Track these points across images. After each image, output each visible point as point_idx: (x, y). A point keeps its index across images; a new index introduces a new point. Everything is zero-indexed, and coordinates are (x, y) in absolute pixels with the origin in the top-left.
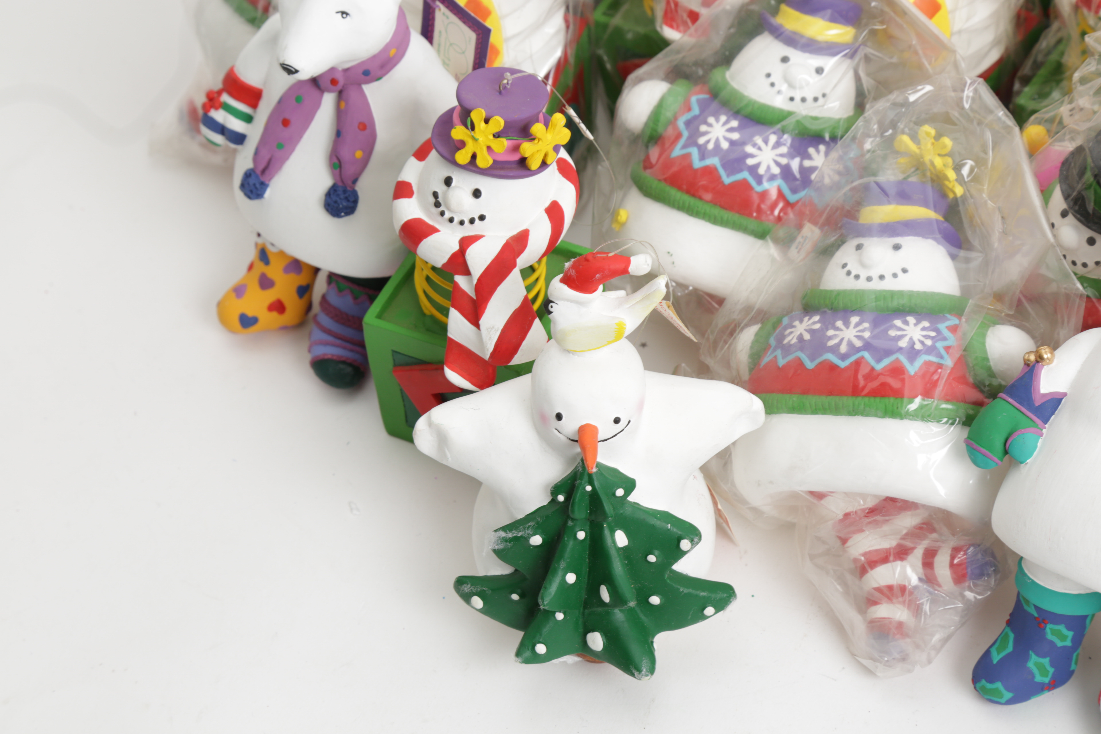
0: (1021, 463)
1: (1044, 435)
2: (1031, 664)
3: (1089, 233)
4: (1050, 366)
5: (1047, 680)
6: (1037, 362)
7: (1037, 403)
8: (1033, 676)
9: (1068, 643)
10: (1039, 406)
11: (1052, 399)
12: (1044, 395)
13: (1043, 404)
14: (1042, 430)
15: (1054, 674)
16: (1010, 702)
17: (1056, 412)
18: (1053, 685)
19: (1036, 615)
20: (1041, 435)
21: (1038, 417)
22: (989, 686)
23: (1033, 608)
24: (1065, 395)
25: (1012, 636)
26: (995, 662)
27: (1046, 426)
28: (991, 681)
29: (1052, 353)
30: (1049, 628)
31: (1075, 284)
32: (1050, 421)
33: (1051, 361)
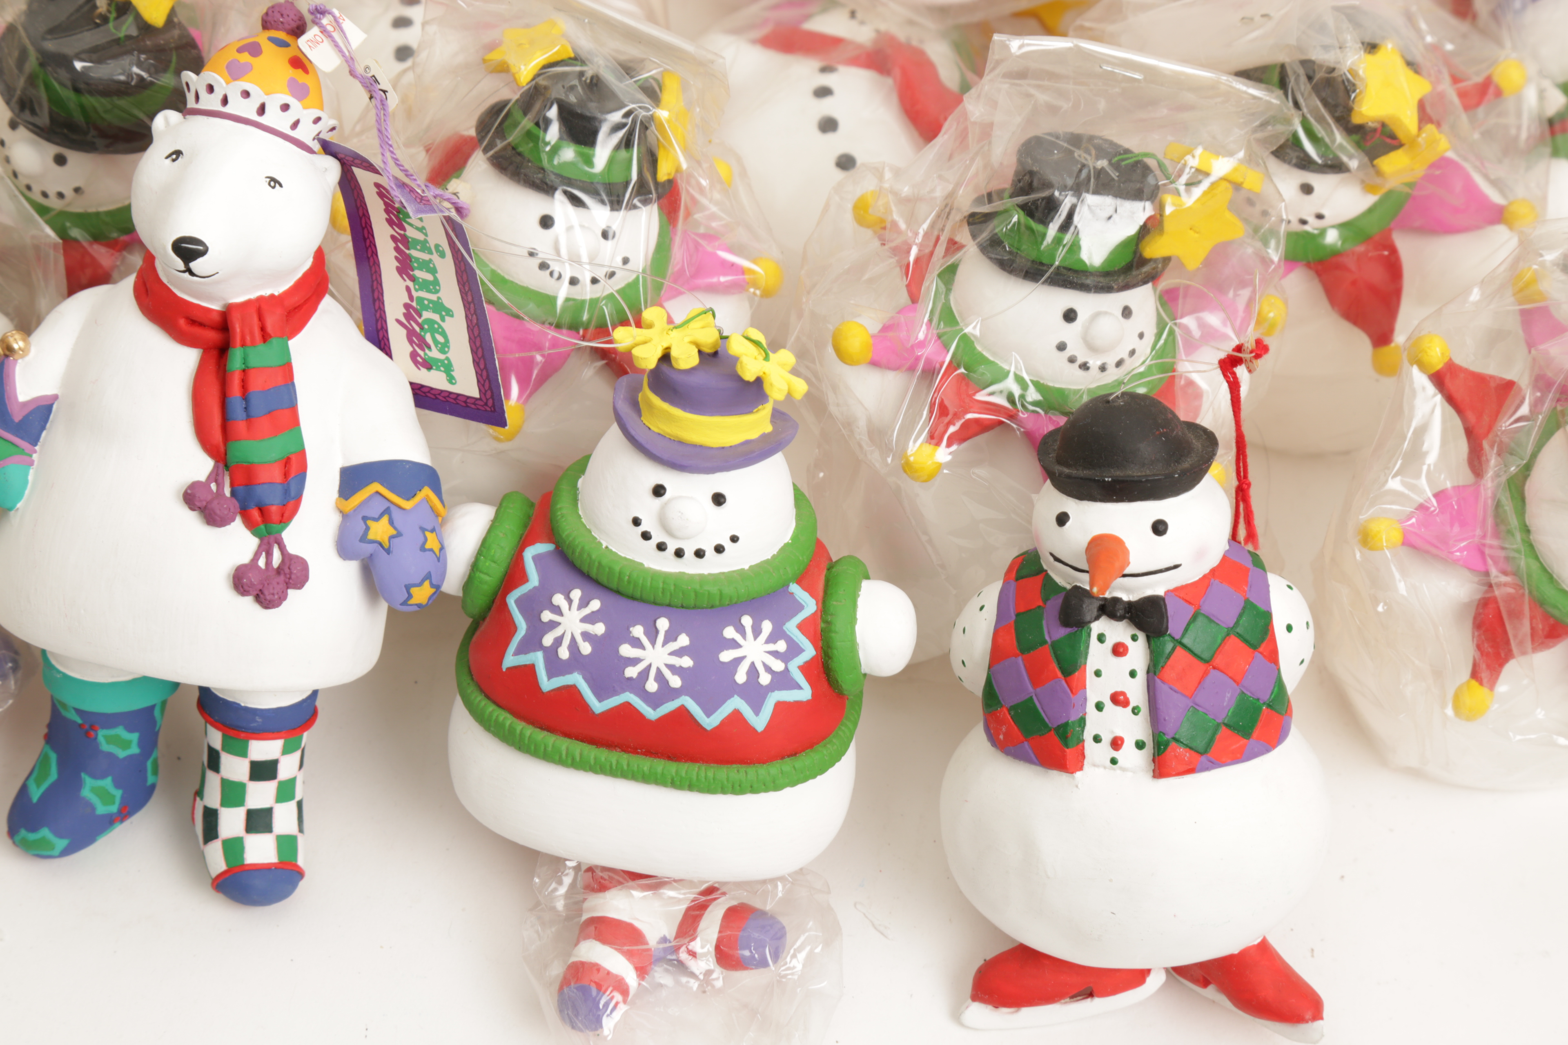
0: (10, 510)
1: (36, 463)
2: (86, 793)
3: (53, 150)
4: (27, 359)
5: (114, 809)
6: (7, 356)
7: (17, 417)
8: (93, 809)
9: (135, 750)
10: (21, 421)
11: (38, 408)
12: (25, 404)
13: (26, 417)
14: (31, 456)
15: (123, 798)
16: (66, 852)
17: (48, 425)
18: (125, 813)
19: (79, 721)
20: (31, 463)
21: (22, 438)
22: (32, 836)
23: (73, 712)
24: (55, 397)
25: (53, 757)
26: (35, 799)
27: (37, 448)
28: (33, 829)
29: (24, 340)
30: (102, 735)
31: (42, 230)
32: (41, 440)
33: (25, 351)
